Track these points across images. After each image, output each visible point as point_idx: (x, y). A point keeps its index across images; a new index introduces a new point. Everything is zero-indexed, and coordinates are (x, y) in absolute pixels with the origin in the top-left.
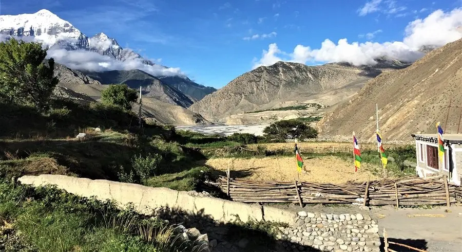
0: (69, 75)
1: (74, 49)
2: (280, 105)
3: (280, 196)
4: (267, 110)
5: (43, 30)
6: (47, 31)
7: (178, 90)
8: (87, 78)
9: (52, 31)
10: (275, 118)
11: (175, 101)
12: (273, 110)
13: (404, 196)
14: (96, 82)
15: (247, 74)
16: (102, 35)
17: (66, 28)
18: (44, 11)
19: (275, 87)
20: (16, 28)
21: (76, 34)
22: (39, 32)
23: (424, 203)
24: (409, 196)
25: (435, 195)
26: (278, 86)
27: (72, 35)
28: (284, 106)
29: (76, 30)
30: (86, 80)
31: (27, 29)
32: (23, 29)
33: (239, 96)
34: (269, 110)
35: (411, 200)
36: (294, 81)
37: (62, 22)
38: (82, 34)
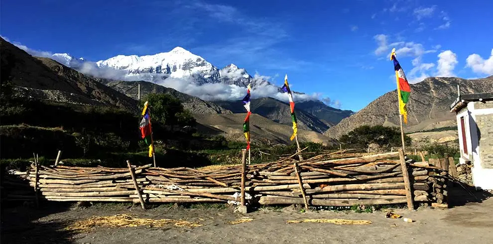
0: (203, 106)
1: (207, 82)
2: (433, 126)
3: (115, 190)
4: (416, 132)
5: (178, 67)
6: (181, 67)
7: (311, 115)
8: (219, 108)
9: (186, 67)
10: (426, 140)
11: (309, 126)
12: (424, 131)
13: (317, 189)
14: (228, 111)
15: (390, 93)
16: (232, 66)
17: (199, 63)
18: (178, 48)
19: (425, 106)
20: (155, 67)
21: (208, 68)
22: (175, 69)
23: (362, 202)
24: (327, 188)
25: (381, 185)
26: (429, 105)
27: (204, 68)
28: (438, 127)
29: (208, 63)
30: (218, 110)
31: (164, 67)
32: (161, 67)
33: (381, 118)
34: (419, 132)
35: (336, 195)
36: (449, 98)
37: (194, 58)
38: (213, 66)
